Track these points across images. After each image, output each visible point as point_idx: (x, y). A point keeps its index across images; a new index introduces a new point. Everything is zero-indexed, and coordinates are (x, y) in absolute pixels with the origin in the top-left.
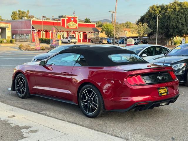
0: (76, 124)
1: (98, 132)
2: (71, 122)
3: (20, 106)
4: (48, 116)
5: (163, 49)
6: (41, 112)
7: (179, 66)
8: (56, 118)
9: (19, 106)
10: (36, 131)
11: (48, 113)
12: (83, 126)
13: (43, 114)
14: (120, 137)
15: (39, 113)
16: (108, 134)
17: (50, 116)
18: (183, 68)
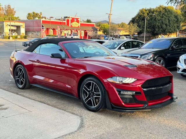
0: (44, 103)
1: (59, 110)
2: (40, 102)
3: (5, 88)
4: (24, 96)
5: (140, 44)
6: (19, 93)
7: (148, 57)
8: (29, 98)
9: (3, 88)
10: (6, 109)
11: (25, 94)
12: (49, 105)
13: (20, 95)
14: (76, 115)
15: (17, 94)
16: (67, 112)
17: (25, 97)
18: (151, 58)
